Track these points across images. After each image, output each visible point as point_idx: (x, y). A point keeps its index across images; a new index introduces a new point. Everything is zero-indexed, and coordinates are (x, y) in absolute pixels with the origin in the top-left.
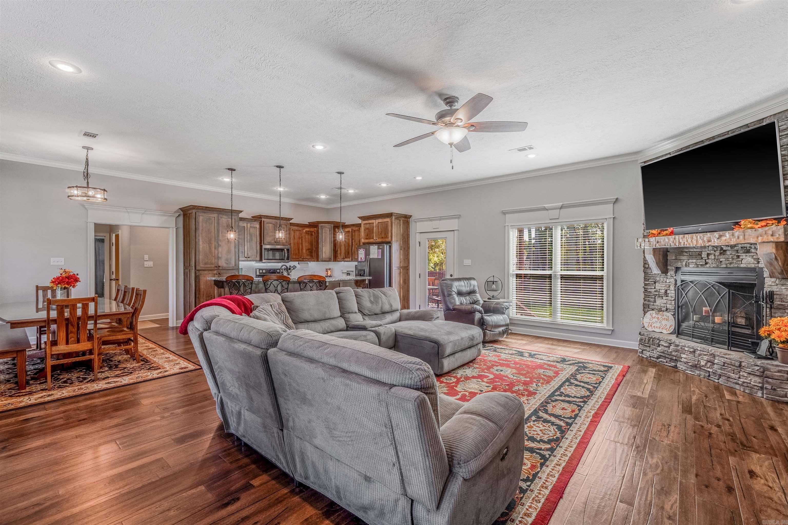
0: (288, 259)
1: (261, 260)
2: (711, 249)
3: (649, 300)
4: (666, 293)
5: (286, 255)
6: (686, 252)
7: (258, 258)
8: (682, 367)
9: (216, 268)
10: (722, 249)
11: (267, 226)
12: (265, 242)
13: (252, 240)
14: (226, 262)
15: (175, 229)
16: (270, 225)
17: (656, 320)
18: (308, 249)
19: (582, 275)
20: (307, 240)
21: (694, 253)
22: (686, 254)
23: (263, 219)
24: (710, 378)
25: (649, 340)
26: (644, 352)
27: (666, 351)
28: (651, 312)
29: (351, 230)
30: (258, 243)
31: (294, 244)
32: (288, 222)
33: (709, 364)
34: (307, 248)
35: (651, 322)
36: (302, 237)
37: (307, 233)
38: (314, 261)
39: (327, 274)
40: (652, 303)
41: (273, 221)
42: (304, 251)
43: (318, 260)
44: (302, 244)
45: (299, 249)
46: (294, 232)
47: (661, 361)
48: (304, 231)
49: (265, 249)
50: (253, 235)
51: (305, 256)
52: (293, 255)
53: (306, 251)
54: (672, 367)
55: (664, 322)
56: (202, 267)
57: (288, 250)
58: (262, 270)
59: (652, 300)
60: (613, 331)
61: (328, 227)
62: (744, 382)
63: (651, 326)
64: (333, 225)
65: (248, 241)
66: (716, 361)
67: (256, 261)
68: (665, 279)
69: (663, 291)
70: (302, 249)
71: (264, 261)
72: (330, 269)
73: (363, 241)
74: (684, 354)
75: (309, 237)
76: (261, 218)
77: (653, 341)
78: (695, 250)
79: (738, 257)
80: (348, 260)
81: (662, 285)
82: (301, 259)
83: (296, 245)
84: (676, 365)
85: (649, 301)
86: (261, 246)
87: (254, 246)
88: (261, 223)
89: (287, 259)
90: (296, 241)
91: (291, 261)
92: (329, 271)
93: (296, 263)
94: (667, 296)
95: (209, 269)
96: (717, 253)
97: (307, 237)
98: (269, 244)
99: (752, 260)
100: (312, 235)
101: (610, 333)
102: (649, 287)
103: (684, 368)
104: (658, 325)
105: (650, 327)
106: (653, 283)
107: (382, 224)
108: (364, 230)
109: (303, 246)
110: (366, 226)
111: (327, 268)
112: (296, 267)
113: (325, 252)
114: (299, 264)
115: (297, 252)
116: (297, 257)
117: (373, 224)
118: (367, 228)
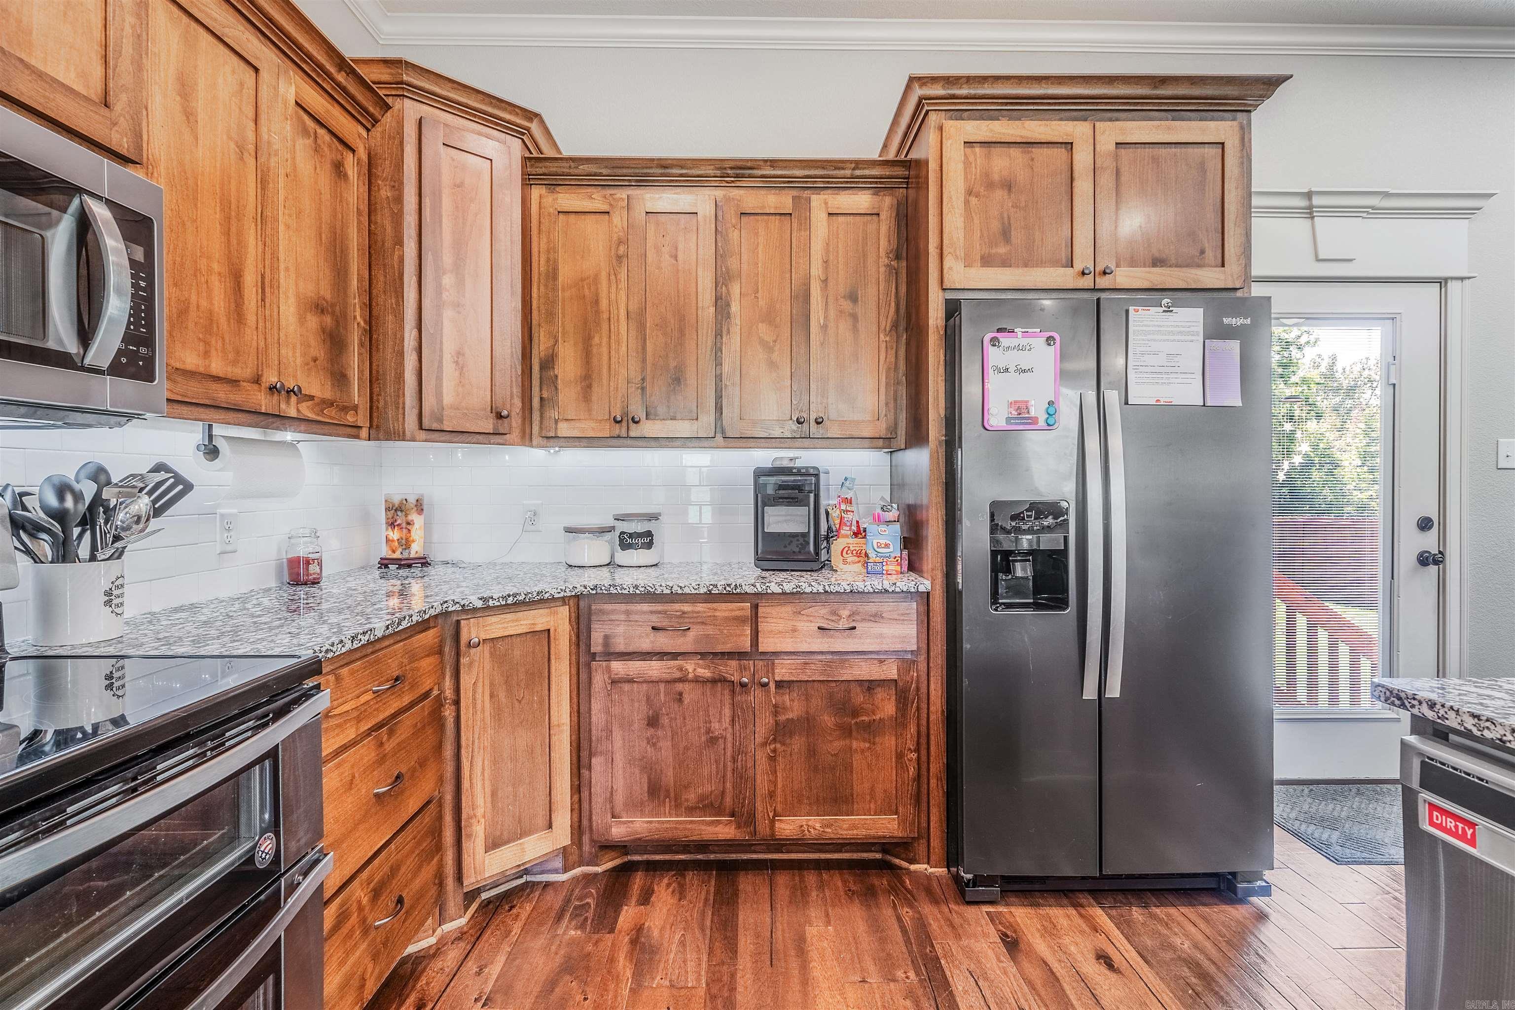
0: (133, 366)
18: (319, 307)
29: (706, 209)
34: (309, 289)
36: (266, 149)
37: (307, 127)
38: (357, 432)
42: (287, 310)
43: (381, 425)
44: (265, 223)
45: (236, 277)
46: (189, 43)
51: (295, 367)
53: (302, 320)
70: (267, 285)
72: (422, 505)
73: (958, 273)
89: (116, 369)
91: (161, 402)
92: (418, 521)
93: (181, 441)
97: (304, 164)
100: (339, 170)
107: (1155, 160)
108: (969, 192)
109: (275, 257)
110: (988, 157)
111: (412, 500)
112: (188, 487)
113: (459, 354)
114: (212, 452)
115: (219, 302)
116: (217, 366)
117: (1069, 146)
118: (996, 177)
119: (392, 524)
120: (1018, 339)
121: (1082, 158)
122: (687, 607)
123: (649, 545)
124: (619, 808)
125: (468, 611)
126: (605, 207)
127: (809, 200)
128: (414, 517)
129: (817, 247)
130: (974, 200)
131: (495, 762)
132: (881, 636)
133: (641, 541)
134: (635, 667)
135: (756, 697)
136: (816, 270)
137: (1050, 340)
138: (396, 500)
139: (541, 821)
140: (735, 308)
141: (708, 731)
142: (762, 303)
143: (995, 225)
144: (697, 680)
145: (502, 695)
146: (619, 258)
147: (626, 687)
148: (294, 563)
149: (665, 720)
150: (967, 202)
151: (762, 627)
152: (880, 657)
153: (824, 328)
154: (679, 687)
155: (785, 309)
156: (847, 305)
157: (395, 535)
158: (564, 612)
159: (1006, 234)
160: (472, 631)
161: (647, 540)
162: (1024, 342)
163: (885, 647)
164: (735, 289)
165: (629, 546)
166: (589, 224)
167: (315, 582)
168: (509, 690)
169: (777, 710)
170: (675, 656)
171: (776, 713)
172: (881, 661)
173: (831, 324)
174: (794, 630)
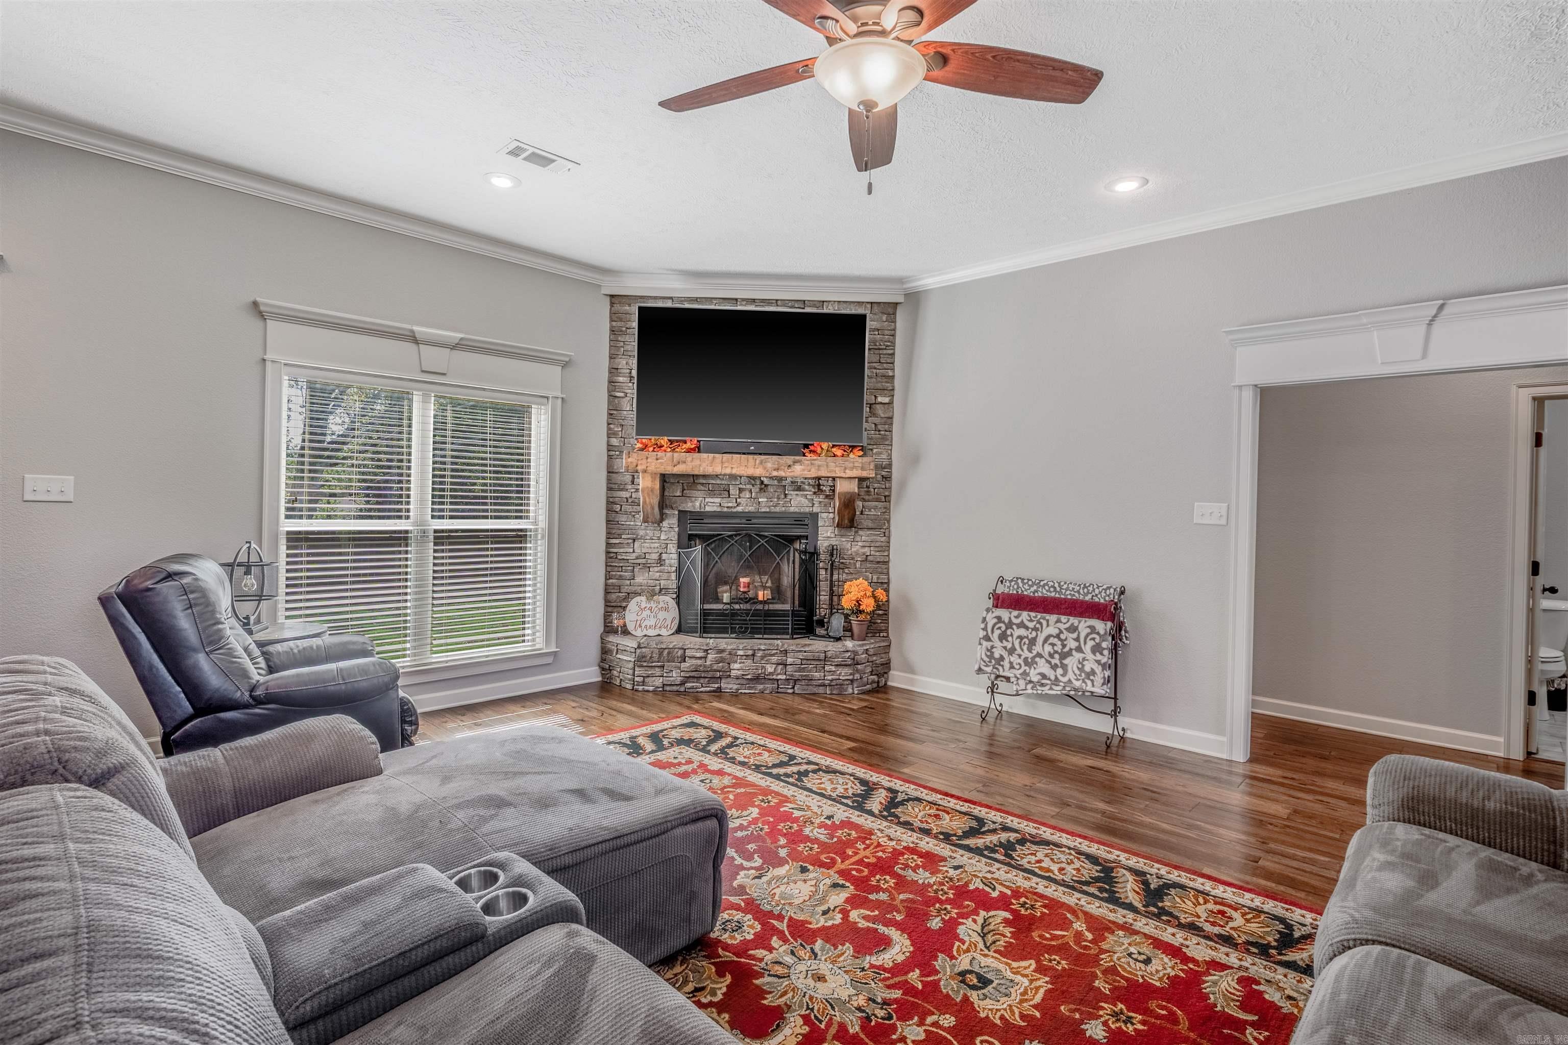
2: (747, 481)
3: (620, 576)
4: (660, 561)
6: (702, 484)
8: (730, 686)
10: (762, 482)
17: (648, 612)
19: (492, 530)
21: (716, 487)
22: (702, 488)
24: (780, 690)
25: (661, 654)
26: (647, 680)
27: (701, 666)
28: (638, 599)
33: (780, 667)
35: (639, 618)
40: (628, 582)
47: (692, 688)
54: (714, 691)
55: (662, 615)
59: (627, 575)
60: (555, 654)
62: (832, 680)
63: (640, 626)
66: (790, 661)
68: (657, 534)
69: (655, 556)
74: (736, 662)
77: (669, 653)
78: (718, 482)
79: (786, 495)
81: (653, 545)
84: (720, 688)
85: (620, 578)
94: (661, 565)
96: (755, 490)
99: (807, 501)
101: (549, 660)
102: (622, 550)
103: (735, 687)
104: (652, 622)
105: (639, 629)
106: (631, 541)
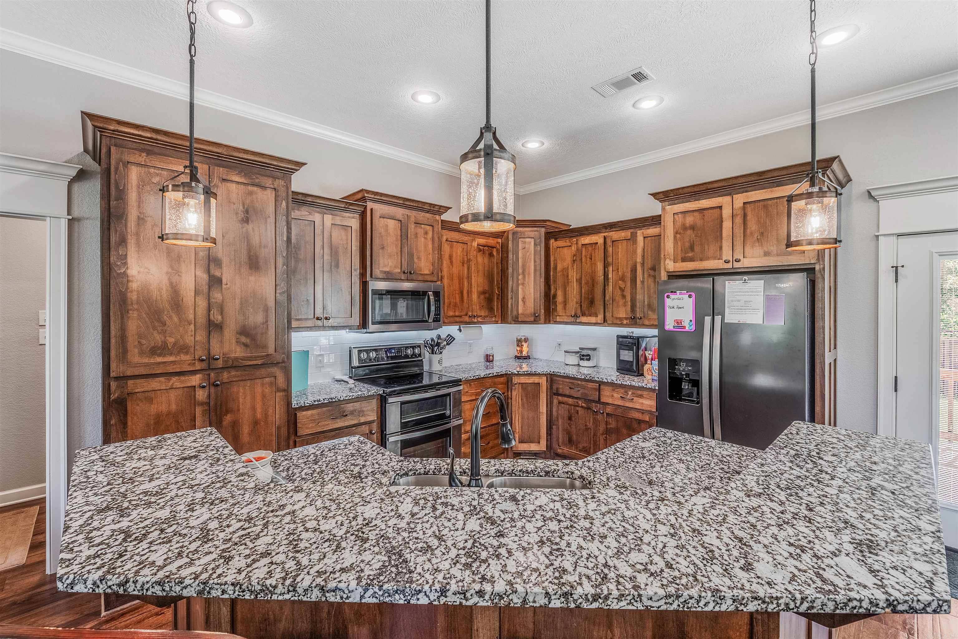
0: (436, 320)
1: (364, 325)
5: (433, 308)
7: (356, 320)
9: (198, 366)
11: (379, 223)
12: (377, 272)
13: (337, 266)
14: (243, 339)
15: (64, 224)
16: (392, 224)
18: (484, 293)
20: (481, 268)
23: (370, 205)
29: (601, 241)
30: (356, 274)
31: (451, 278)
32: (437, 217)
34: (481, 289)
36: (469, 261)
37: (481, 249)
38: (496, 322)
39: (521, 352)
41: (400, 212)
42: (475, 296)
43: (504, 319)
44: (469, 278)
45: (462, 293)
46: (451, 247)
48: (475, 244)
49: (375, 292)
50: (341, 251)
51: (477, 309)
52: (449, 307)
53: (479, 297)
56: (136, 366)
57: (437, 294)
58: (368, 352)
61: (532, 234)
64: (543, 230)
65: (326, 267)
67: (350, 328)
70: (469, 292)
71: (372, 327)
72: (526, 340)
73: (671, 266)
75: (486, 260)
76: (363, 199)
80: (593, 320)
82: (467, 319)
83: (456, 281)
86: (364, 285)
87: (345, 284)
88: (363, 215)
89: (434, 321)
90: (455, 270)
91: (445, 324)
92: (525, 345)
93: (452, 330)
95: (170, 369)
97: (480, 259)
98: (388, 277)
100: (491, 255)
107: (765, 207)
108: (676, 233)
109: (471, 285)
110: (684, 217)
111: (523, 338)
112: (454, 339)
113: (524, 298)
114: (460, 330)
115: (458, 300)
116: (457, 314)
117: (720, 207)
118: (688, 225)
119: (518, 346)
120: (678, 296)
121: (727, 212)
122: (579, 382)
123: (589, 360)
124: (560, 444)
125: (513, 374)
126: (570, 244)
127: (636, 233)
128: (523, 343)
129: (639, 251)
130: (678, 236)
131: (522, 418)
132: (642, 403)
133: (585, 358)
134: (565, 399)
135: (599, 417)
136: (639, 259)
137: (690, 296)
138: (519, 338)
139: (536, 440)
140: (610, 276)
141: (586, 425)
142: (620, 273)
143: (687, 245)
144: (582, 407)
145: (525, 400)
146: (574, 261)
147: (563, 405)
148: (487, 355)
149: (573, 419)
150: (675, 237)
151: (602, 393)
152: (642, 412)
153: (643, 282)
154: (577, 408)
155: (629, 275)
156: (652, 272)
157: (519, 349)
158: (545, 378)
159: (692, 248)
160: (516, 380)
161: (588, 358)
162: (681, 296)
163: (644, 408)
164: (611, 269)
165: (583, 359)
166: (565, 250)
167: (492, 361)
168: (527, 399)
169: (607, 423)
170: (577, 398)
171: (606, 425)
172: (643, 413)
173: (646, 280)
174: (613, 396)
